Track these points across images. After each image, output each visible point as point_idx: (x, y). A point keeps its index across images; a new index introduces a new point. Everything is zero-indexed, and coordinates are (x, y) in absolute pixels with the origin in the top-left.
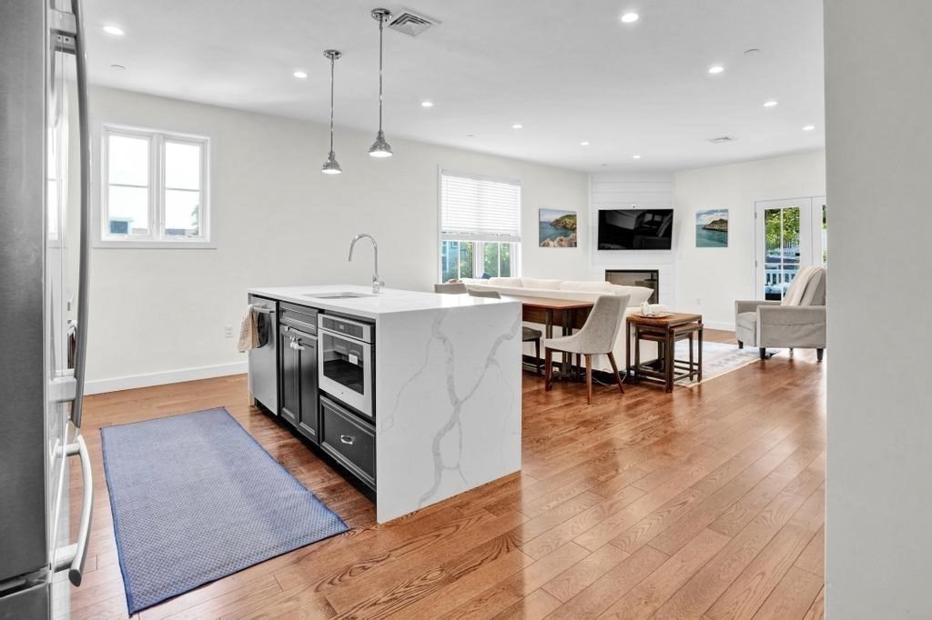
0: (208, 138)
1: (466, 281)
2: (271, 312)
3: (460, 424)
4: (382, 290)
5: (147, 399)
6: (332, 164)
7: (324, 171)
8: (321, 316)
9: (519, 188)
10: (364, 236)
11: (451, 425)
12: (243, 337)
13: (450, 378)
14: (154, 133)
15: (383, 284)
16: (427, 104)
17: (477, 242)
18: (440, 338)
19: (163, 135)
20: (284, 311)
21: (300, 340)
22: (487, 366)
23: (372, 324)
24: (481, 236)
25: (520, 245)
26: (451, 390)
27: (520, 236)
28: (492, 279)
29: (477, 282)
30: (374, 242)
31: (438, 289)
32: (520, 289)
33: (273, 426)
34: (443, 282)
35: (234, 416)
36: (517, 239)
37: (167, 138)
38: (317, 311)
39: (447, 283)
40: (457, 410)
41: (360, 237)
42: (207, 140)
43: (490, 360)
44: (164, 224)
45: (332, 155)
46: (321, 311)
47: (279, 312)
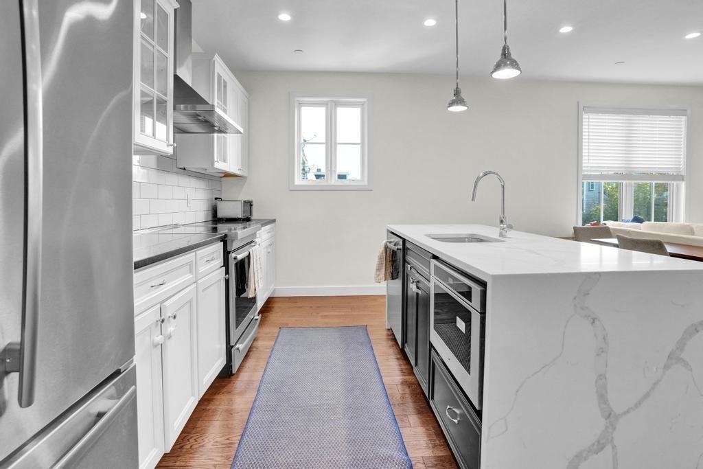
0: (365, 100)
1: (611, 224)
2: (398, 249)
3: (614, 447)
4: (510, 233)
5: (318, 307)
6: (458, 99)
7: (450, 109)
8: (433, 262)
9: (684, 118)
10: (490, 172)
11: (599, 447)
12: (378, 270)
13: (601, 377)
14: (328, 101)
15: (510, 227)
16: (566, 29)
17: (624, 182)
18: (587, 317)
19: (335, 101)
20: (408, 249)
21: (418, 282)
22: (667, 367)
23: (483, 284)
24: (628, 176)
25: (683, 185)
26: (602, 398)
27: (683, 174)
28: (646, 223)
29: (623, 224)
30: (500, 179)
31: (579, 235)
32: (693, 237)
33: (399, 357)
34: (584, 224)
35: (371, 338)
36: (679, 177)
37: (337, 104)
38: (431, 255)
39: (588, 225)
40: (613, 426)
41: (485, 174)
42: (365, 102)
43: (674, 358)
44: (335, 171)
45: (457, 92)
46: (435, 257)
47: (405, 249)
